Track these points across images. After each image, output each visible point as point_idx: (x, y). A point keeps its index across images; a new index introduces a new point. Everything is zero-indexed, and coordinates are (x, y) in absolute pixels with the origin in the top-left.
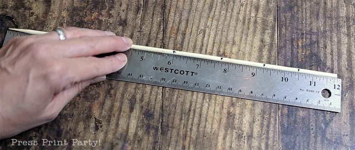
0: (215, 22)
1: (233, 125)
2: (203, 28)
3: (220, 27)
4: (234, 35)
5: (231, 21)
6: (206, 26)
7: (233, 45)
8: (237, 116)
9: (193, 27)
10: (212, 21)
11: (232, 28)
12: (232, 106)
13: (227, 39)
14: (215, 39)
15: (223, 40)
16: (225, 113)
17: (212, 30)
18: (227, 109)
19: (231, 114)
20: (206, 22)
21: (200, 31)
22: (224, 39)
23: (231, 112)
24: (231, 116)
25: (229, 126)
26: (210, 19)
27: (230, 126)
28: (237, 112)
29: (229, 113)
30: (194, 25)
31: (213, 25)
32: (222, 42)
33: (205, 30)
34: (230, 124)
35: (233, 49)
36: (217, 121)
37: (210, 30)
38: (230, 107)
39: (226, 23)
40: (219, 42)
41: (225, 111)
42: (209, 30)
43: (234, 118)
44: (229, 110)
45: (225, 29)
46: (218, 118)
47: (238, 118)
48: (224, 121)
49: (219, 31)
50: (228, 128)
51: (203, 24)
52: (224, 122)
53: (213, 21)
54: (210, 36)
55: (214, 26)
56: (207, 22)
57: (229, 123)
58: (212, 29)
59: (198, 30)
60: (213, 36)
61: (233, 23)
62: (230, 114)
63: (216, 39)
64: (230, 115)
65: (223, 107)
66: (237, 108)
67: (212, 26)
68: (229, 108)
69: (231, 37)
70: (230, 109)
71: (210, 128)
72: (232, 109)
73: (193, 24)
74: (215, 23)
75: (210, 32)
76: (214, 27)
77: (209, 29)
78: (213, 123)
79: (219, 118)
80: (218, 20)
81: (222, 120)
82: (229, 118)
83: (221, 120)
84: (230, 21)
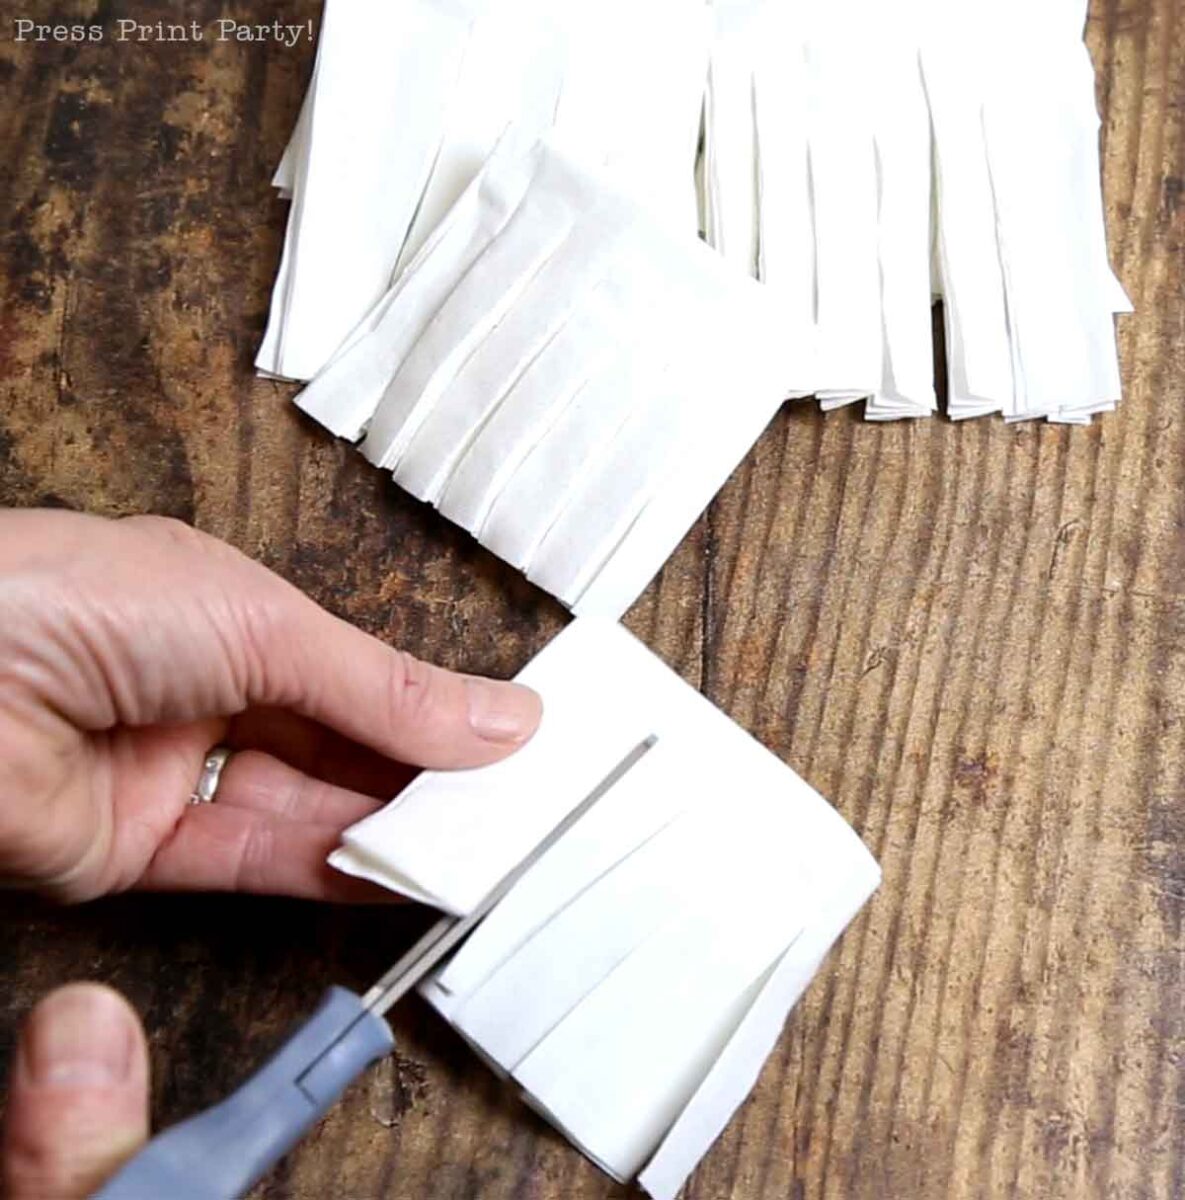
0: (940, 616)
1: (1024, 1085)
2: (884, 642)
3: (964, 639)
4: (1029, 673)
5: (1016, 609)
6: (899, 632)
7: (1025, 718)
8: (1042, 1047)
9: (838, 637)
10: (928, 610)
11: (1019, 643)
12: (1018, 1000)
13: (993, 692)
14: (941, 691)
15: (976, 700)
16: (985, 1034)
17: (929, 652)
18: (993, 1014)
19: (1014, 1038)
20: (898, 613)
21: (873, 657)
22: (981, 694)
23: (1015, 1030)
24: (1013, 1046)
25: (1003, 1093)
26: (918, 603)
27: (1011, 1090)
28: (1043, 1026)
29: (1004, 1033)
30: (843, 628)
31: (931, 629)
32: (972, 706)
33: (897, 653)
34: (1011, 1081)
35: (1024, 738)
36: (950, 1069)
37: (920, 655)
38: (1010, 1003)
39: (994, 618)
40: (959, 705)
41: (986, 1023)
42: (915, 650)
43: (1028, 1054)
44: (1003, 1017)
45: (988, 648)
46: (957, 1057)
47: (1044, 1054)
48: (982, 1067)
49: (959, 655)
50: (1000, 1100)
51: (888, 627)
52: (981, 1075)
53: (934, 609)
54: (916, 682)
55: (934, 631)
56: (906, 616)
57: (1006, 1078)
58: (927, 648)
59: (863, 651)
60: (933, 679)
61: (1024, 618)
62: (1009, 1037)
63: (944, 695)
64: (1010, 1042)
65: (976, 1003)
66: (1041, 1008)
67: (925, 632)
68: (1003, 1007)
69: (1016, 685)
70: (1010, 1013)
71: (916, 1100)
72: (1017, 1015)
73: (839, 627)
74: (940, 618)
75: (918, 664)
76: (935, 637)
77: (913, 646)
78: (931, 1077)
79: (961, 1056)
80: (955, 608)
81: (973, 1064)
82: (1004, 1054)
83: (966, 1064)
84: (1011, 608)
